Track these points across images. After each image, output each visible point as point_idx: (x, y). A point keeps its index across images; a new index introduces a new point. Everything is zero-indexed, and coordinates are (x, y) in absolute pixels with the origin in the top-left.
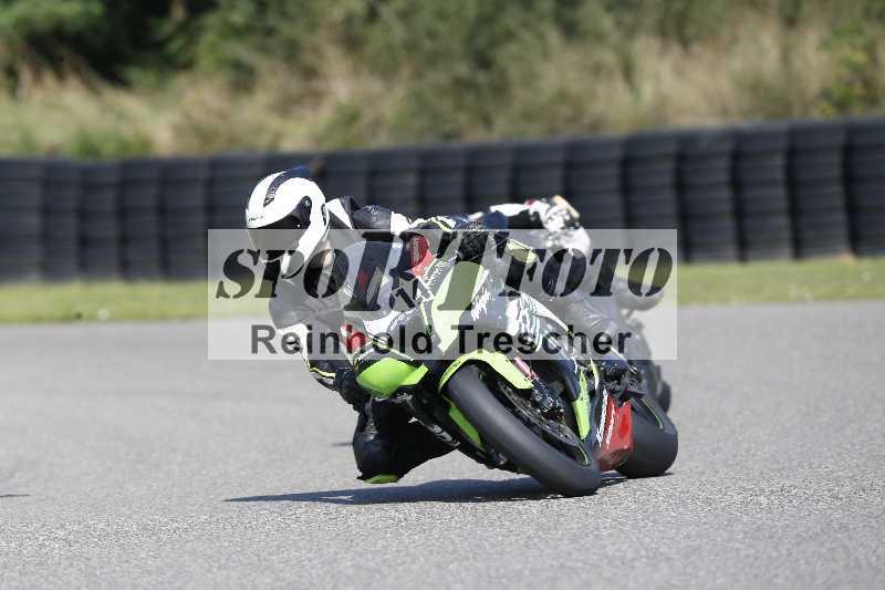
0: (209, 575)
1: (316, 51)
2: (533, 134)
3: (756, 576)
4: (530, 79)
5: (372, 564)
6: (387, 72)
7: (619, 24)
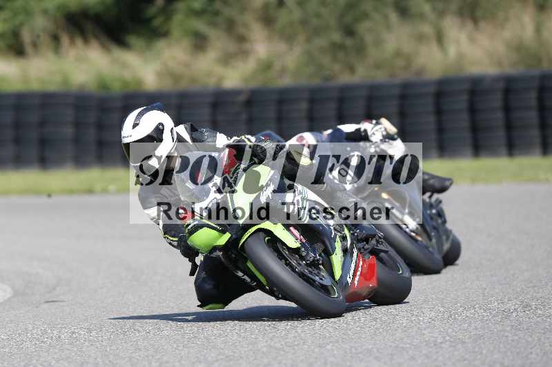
0: (177, 351)
1: (246, 25)
2: (381, 77)
3: (518, 353)
4: (378, 43)
5: (278, 345)
6: (289, 38)
7: (434, 9)
